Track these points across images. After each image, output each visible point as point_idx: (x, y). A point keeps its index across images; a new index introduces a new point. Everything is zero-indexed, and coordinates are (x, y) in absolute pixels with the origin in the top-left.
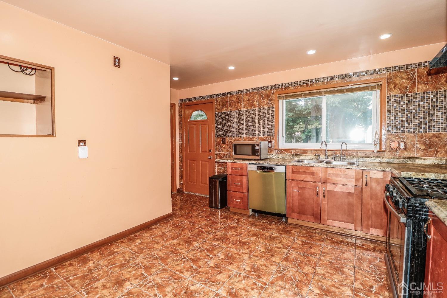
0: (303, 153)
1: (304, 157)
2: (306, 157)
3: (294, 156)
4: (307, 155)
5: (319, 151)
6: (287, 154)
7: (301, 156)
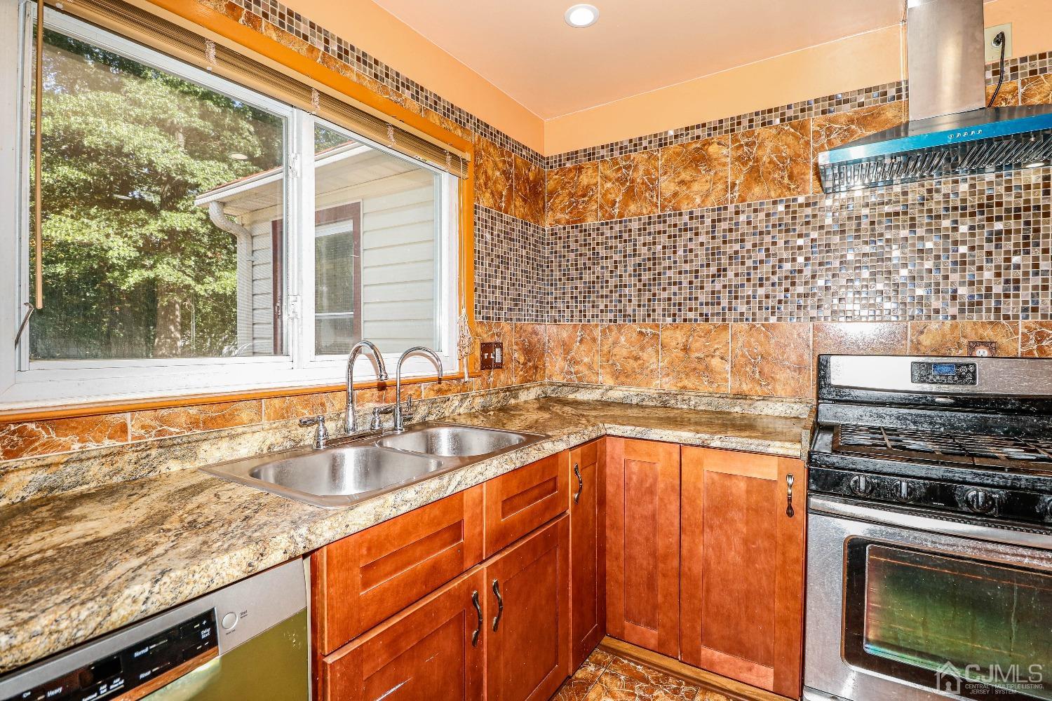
0: (209, 423)
1: (224, 444)
2: (234, 443)
3: (154, 452)
4: (240, 430)
5: (295, 399)
6: (76, 447)
7: (205, 446)
